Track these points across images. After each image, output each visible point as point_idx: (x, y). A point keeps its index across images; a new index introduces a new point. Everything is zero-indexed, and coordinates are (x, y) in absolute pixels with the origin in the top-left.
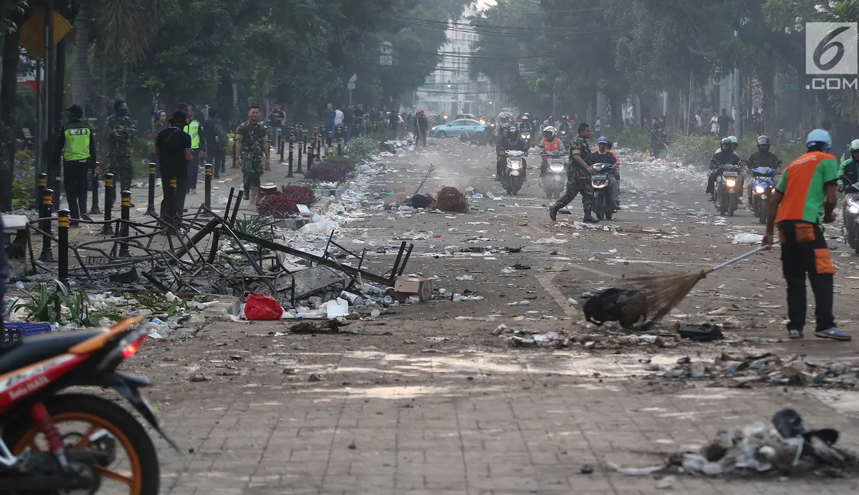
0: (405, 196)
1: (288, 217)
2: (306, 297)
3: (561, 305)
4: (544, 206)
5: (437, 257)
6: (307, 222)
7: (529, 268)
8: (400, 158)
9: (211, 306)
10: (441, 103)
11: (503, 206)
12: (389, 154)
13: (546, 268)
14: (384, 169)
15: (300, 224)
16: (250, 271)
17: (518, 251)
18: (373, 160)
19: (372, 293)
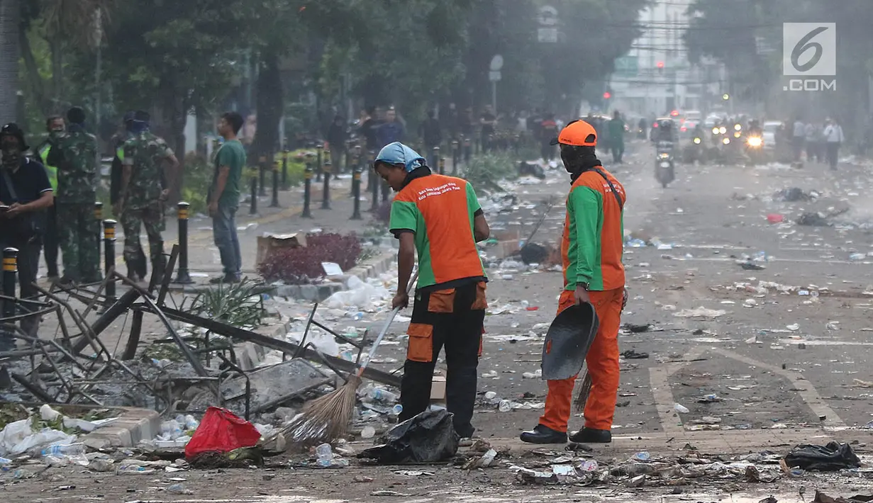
0: (516, 244)
1: (306, 282)
2: (271, 408)
3: (661, 415)
4: (732, 257)
5: (514, 341)
6: (337, 289)
7: (647, 357)
8: (547, 186)
9: (105, 426)
10: (649, 98)
11: (668, 258)
12: (533, 180)
13: (672, 357)
14: (514, 203)
15: (325, 292)
16: (186, 371)
17: (643, 329)
18: (500, 190)
19: (376, 401)
